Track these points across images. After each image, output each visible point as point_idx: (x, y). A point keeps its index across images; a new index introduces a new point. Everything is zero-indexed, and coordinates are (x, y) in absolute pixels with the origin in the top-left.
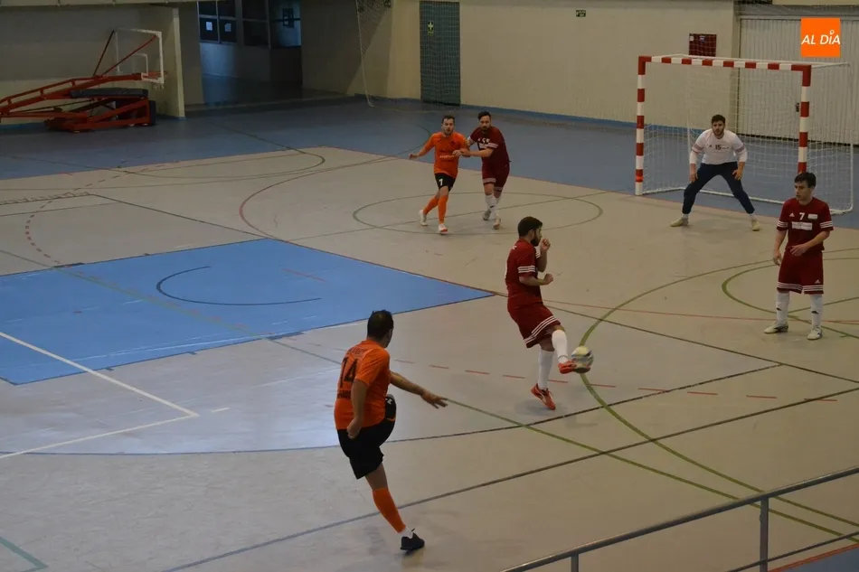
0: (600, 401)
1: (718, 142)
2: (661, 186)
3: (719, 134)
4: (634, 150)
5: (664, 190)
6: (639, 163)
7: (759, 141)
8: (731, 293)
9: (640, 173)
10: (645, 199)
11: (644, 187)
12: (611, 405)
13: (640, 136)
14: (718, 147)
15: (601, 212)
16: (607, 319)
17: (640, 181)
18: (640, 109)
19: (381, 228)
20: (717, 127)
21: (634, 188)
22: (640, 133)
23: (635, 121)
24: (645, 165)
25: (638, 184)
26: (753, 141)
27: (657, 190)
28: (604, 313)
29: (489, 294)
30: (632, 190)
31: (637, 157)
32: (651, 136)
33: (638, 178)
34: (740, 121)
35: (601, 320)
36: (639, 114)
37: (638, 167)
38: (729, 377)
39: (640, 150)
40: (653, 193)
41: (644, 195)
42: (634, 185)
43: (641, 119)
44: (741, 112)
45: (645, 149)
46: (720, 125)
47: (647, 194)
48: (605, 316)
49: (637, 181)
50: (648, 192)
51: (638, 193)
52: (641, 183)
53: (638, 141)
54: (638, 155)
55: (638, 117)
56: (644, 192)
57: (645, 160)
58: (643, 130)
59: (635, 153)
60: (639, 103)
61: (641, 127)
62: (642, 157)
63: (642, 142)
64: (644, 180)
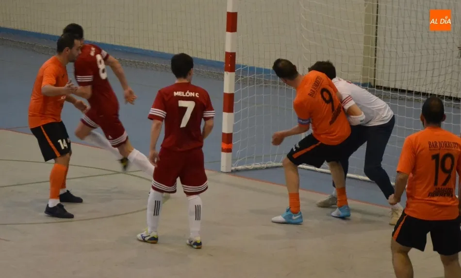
2: (259, 159)
5: (265, 166)
6: (227, 123)
7: (410, 100)
9: (228, 138)
11: (234, 160)
13: (229, 83)
17: (229, 150)
18: (229, 41)
22: (228, 77)
23: (222, 59)
24: (235, 127)
25: (224, 155)
26: (401, 99)
27: (253, 166)
31: (225, 115)
32: (244, 82)
33: (225, 146)
34: (379, 69)
36: (229, 50)
37: (225, 130)
39: (229, 103)
40: (247, 170)
41: (235, 172)
43: (231, 57)
44: (379, 54)
47: (237, 171)
49: (224, 150)
50: (240, 167)
51: (223, 169)
52: (230, 154)
53: (227, 90)
54: (224, 111)
55: (227, 53)
56: (233, 168)
57: (236, 120)
58: (233, 74)
59: (222, 109)
60: (229, 34)
61: (232, 70)
62: (232, 115)
63: (232, 92)
64: (233, 149)
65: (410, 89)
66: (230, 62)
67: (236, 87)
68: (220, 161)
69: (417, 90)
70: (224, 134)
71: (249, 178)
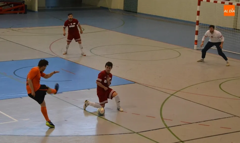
0: (166, 125)
1: (212, 35)
3: (212, 32)
4: (195, 33)
6: (196, 38)
8: (222, 88)
9: (196, 41)
10: (197, 51)
11: (198, 47)
12: (169, 127)
13: (197, 28)
14: (212, 37)
15: (180, 54)
16: (174, 95)
17: (196, 44)
18: (197, 18)
19: (99, 56)
20: (211, 30)
21: (194, 47)
24: (198, 39)
25: (195, 45)
28: (174, 93)
29: (134, 83)
30: (193, 48)
31: (196, 36)
33: (195, 43)
35: (172, 95)
36: (197, 20)
37: (196, 39)
38: (215, 119)
39: (197, 33)
41: (197, 50)
42: (194, 46)
43: (198, 22)
45: (199, 33)
46: (212, 29)
47: (198, 49)
48: (174, 94)
50: (199, 48)
51: (195, 49)
53: (196, 30)
54: (196, 35)
55: (197, 21)
57: (198, 37)
59: (195, 34)
60: (197, 16)
61: (198, 25)
62: (197, 36)
63: (198, 30)
64: (198, 44)
66: (198, 23)
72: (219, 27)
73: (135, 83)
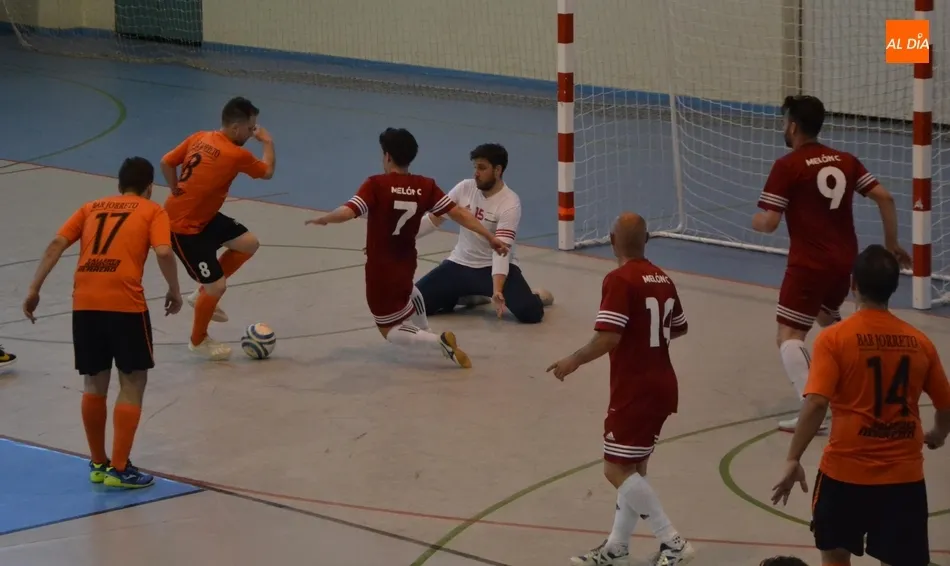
4: (555, 148)
6: (565, 177)
9: (567, 200)
10: (575, 259)
11: (579, 231)
13: (564, 118)
17: (569, 218)
18: (562, 59)
22: (563, 109)
24: (577, 183)
25: (562, 225)
30: (550, 240)
31: (562, 165)
33: (563, 212)
35: (436, 548)
36: (562, 69)
37: (563, 187)
39: (566, 148)
41: (578, 250)
42: (556, 227)
43: (567, 80)
45: (576, 148)
47: (583, 247)
49: (562, 218)
50: (586, 242)
51: (562, 245)
52: (571, 223)
53: (562, 129)
54: (560, 160)
55: (559, 75)
56: (577, 244)
57: (576, 174)
58: (571, 105)
59: (556, 156)
60: (561, 47)
61: (568, 98)
62: (572, 165)
63: (571, 131)
64: (576, 215)
65: (864, 113)
66: (566, 87)
67: (577, 124)
68: (557, 234)
69: (873, 114)
70: (560, 193)
71: (599, 258)
72: (695, 103)
73: (202, 486)
